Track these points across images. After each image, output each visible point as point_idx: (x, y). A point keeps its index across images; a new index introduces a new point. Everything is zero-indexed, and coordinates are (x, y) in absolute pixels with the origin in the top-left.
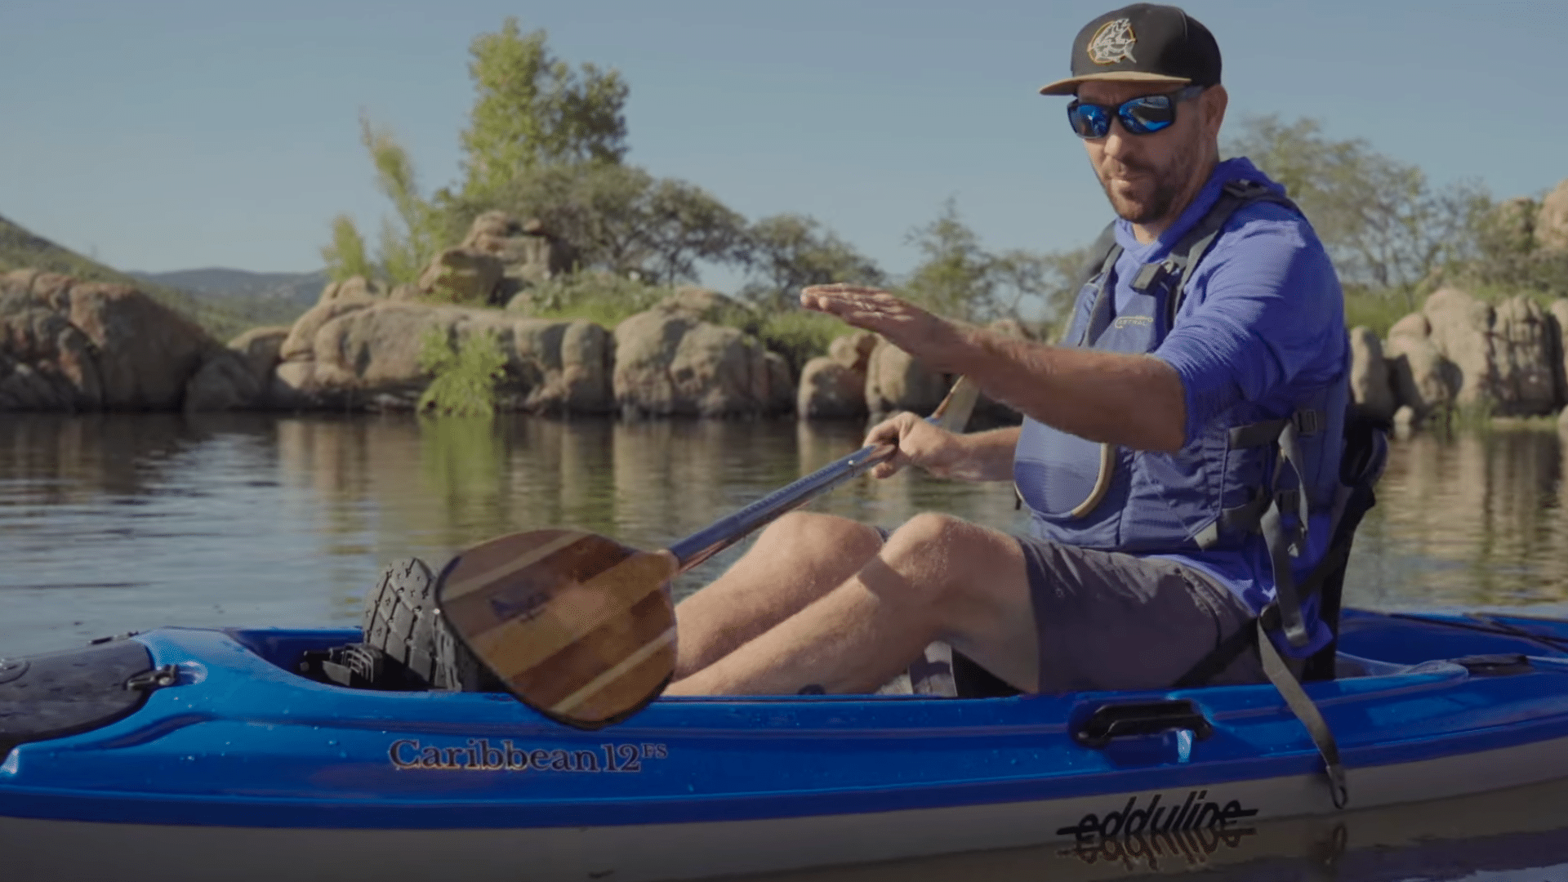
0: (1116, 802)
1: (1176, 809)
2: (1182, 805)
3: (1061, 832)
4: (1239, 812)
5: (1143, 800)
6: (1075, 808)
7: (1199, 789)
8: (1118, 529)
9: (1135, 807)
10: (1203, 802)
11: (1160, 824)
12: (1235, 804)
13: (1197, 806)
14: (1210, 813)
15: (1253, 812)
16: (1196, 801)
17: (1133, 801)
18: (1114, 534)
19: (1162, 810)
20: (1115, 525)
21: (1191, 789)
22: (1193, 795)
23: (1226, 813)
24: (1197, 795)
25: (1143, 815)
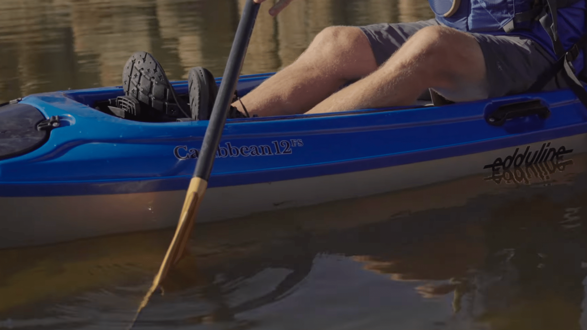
0: (510, 151)
1: (537, 152)
2: (539, 150)
3: (486, 167)
4: (565, 152)
5: (522, 149)
6: (491, 156)
7: (547, 142)
8: (467, 23)
9: (518, 153)
10: (549, 148)
11: (529, 160)
12: (563, 148)
13: (546, 150)
14: (552, 153)
15: (571, 151)
16: (546, 148)
17: (517, 150)
18: (465, 26)
19: (530, 153)
20: (465, 21)
21: (544, 142)
22: (544, 145)
23: (559, 153)
24: (547, 145)
25: (522, 157)
